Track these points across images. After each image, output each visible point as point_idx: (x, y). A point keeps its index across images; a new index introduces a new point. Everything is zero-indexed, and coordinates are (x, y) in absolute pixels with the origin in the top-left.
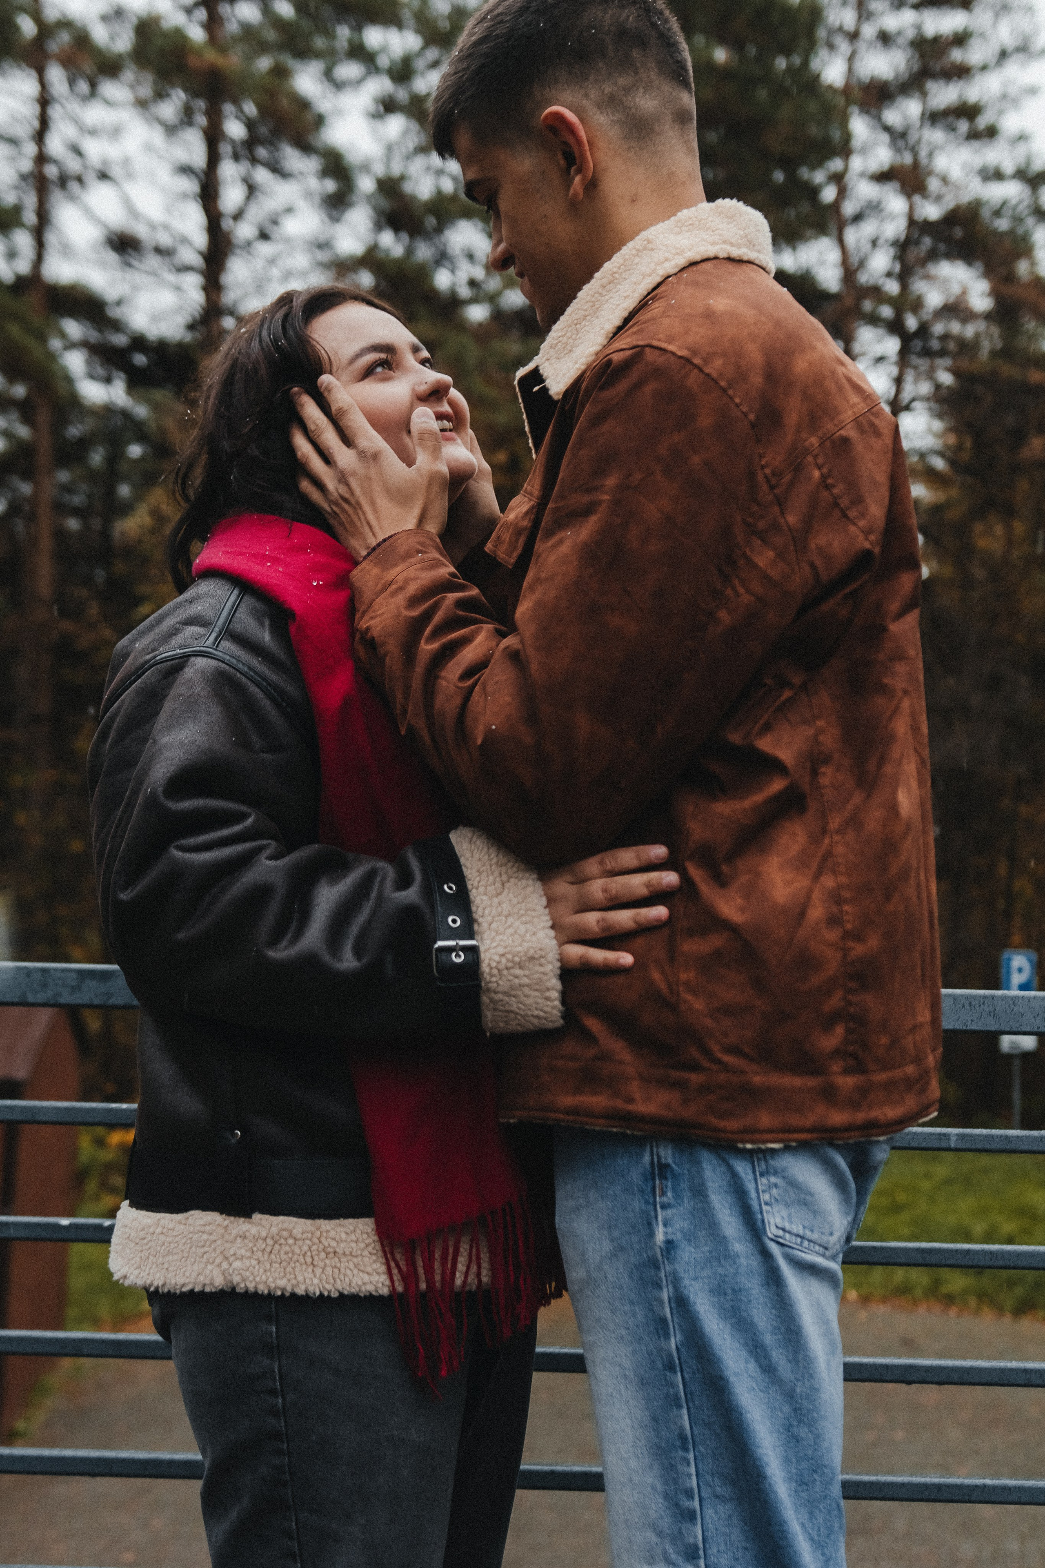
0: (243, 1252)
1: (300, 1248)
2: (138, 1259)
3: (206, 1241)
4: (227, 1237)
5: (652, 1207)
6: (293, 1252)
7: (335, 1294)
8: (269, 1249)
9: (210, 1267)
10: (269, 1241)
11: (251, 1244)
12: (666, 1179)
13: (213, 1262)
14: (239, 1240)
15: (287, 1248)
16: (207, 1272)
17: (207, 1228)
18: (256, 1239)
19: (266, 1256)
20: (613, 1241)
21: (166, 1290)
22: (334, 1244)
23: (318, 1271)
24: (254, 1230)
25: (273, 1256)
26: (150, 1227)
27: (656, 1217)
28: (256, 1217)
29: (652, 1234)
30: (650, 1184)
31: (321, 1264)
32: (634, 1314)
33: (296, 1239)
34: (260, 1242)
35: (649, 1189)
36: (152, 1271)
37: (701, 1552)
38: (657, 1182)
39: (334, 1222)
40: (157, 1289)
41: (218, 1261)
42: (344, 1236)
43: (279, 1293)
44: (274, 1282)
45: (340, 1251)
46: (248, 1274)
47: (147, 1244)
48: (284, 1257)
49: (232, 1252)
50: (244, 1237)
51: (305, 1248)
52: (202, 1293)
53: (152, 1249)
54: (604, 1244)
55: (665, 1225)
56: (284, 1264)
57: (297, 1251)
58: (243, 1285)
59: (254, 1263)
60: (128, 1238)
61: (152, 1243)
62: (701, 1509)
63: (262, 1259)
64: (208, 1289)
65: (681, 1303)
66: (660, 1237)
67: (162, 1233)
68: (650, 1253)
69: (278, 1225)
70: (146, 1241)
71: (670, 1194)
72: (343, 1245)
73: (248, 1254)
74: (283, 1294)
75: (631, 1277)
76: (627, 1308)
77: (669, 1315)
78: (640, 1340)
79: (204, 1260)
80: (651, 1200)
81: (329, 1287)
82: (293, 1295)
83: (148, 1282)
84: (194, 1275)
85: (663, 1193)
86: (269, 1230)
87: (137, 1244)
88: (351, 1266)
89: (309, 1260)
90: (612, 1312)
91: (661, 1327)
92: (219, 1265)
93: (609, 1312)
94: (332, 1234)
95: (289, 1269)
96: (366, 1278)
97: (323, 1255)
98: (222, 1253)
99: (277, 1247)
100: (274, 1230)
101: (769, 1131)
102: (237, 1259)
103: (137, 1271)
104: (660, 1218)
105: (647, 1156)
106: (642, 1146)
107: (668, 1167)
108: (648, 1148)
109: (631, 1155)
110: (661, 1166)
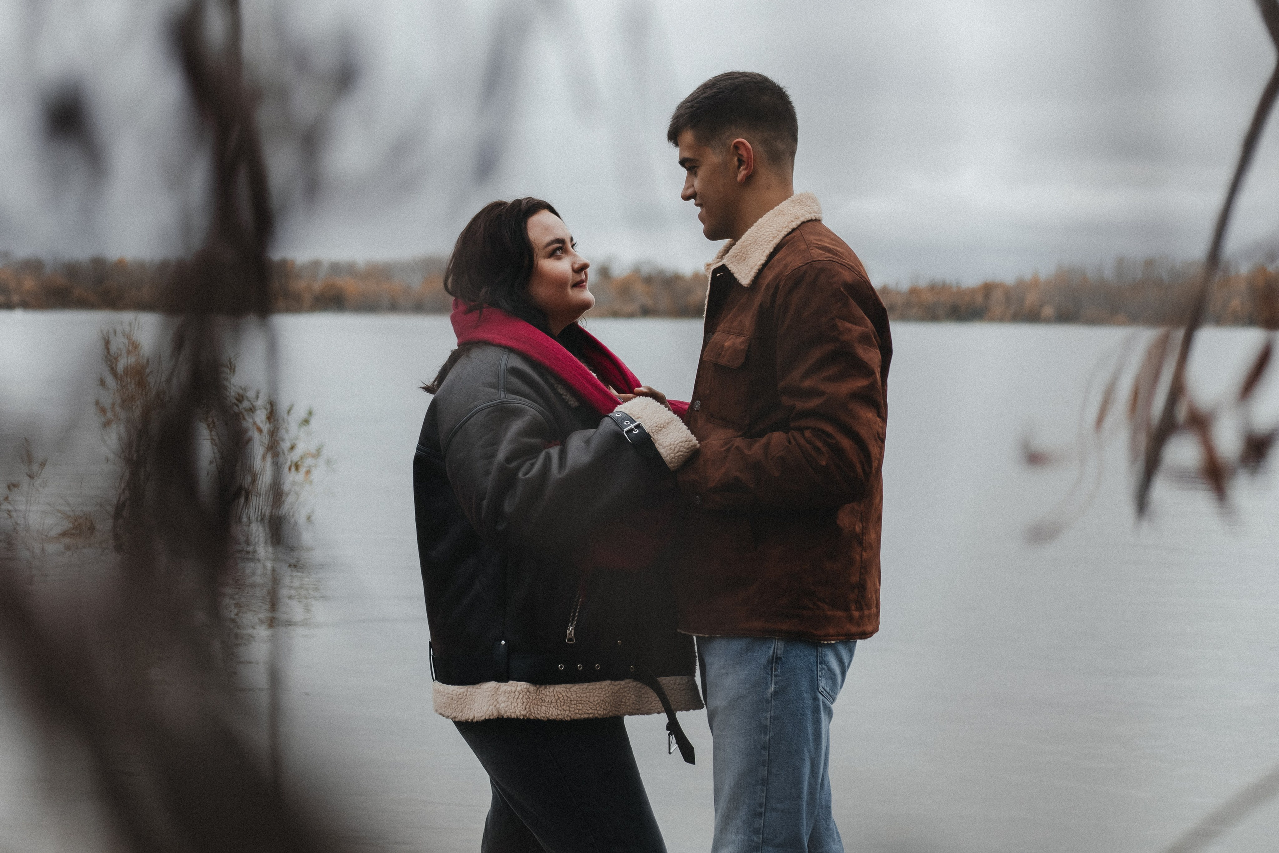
0: (505, 699)
1: (532, 696)
2: (460, 708)
3: (489, 695)
4: (498, 692)
5: (770, 676)
6: (529, 698)
7: (546, 719)
8: (516, 697)
9: (491, 707)
10: (517, 693)
11: (508, 695)
12: (778, 664)
13: (493, 704)
14: (503, 693)
15: (526, 697)
16: (490, 709)
17: (489, 689)
18: (510, 692)
19: (515, 700)
20: (746, 689)
21: (475, 720)
22: (544, 696)
23: (539, 707)
24: (510, 688)
25: (518, 700)
26: (464, 692)
27: (772, 680)
28: (510, 682)
29: (768, 687)
30: (770, 665)
31: (540, 705)
32: (750, 723)
33: (530, 693)
34: (512, 693)
35: (770, 667)
36: (468, 712)
37: (761, 831)
38: (774, 665)
39: (544, 686)
40: (472, 720)
41: (494, 704)
42: (548, 693)
43: (522, 717)
44: (520, 712)
45: (547, 700)
46: (508, 709)
47: (464, 700)
48: (524, 700)
49: (500, 699)
50: (505, 692)
51: (534, 697)
52: (489, 720)
53: (467, 702)
54: (741, 690)
55: (775, 684)
56: (524, 704)
57: (531, 698)
58: (506, 714)
59: (510, 704)
60: (452, 699)
61: (466, 700)
62: (765, 813)
63: (513, 701)
64: (491, 717)
65: (776, 719)
66: (772, 689)
67: (470, 695)
68: (765, 696)
69: (521, 685)
70: (463, 699)
71: (779, 670)
72: (548, 697)
73: (507, 700)
74: (523, 718)
75: (752, 705)
76: (747, 720)
77: (769, 725)
78: (751, 735)
79: (488, 704)
80: (770, 673)
81: (543, 715)
82: (529, 719)
83: (467, 718)
84: (485, 711)
85: (776, 670)
86: (517, 688)
87: (458, 701)
88: (552, 706)
89: (536, 702)
90: (739, 722)
91: (764, 729)
93: (737, 722)
94: (544, 691)
95: (528, 706)
97: (540, 701)
98: (496, 700)
99: (521, 696)
100: (519, 688)
101: (833, 636)
102: (502, 702)
103: (461, 714)
104: (773, 681)
105: (771, 653)
106: (769, 647)
107: (780, 658)
108: (772, 649)
109: (763, 651)
110: (777, 658)
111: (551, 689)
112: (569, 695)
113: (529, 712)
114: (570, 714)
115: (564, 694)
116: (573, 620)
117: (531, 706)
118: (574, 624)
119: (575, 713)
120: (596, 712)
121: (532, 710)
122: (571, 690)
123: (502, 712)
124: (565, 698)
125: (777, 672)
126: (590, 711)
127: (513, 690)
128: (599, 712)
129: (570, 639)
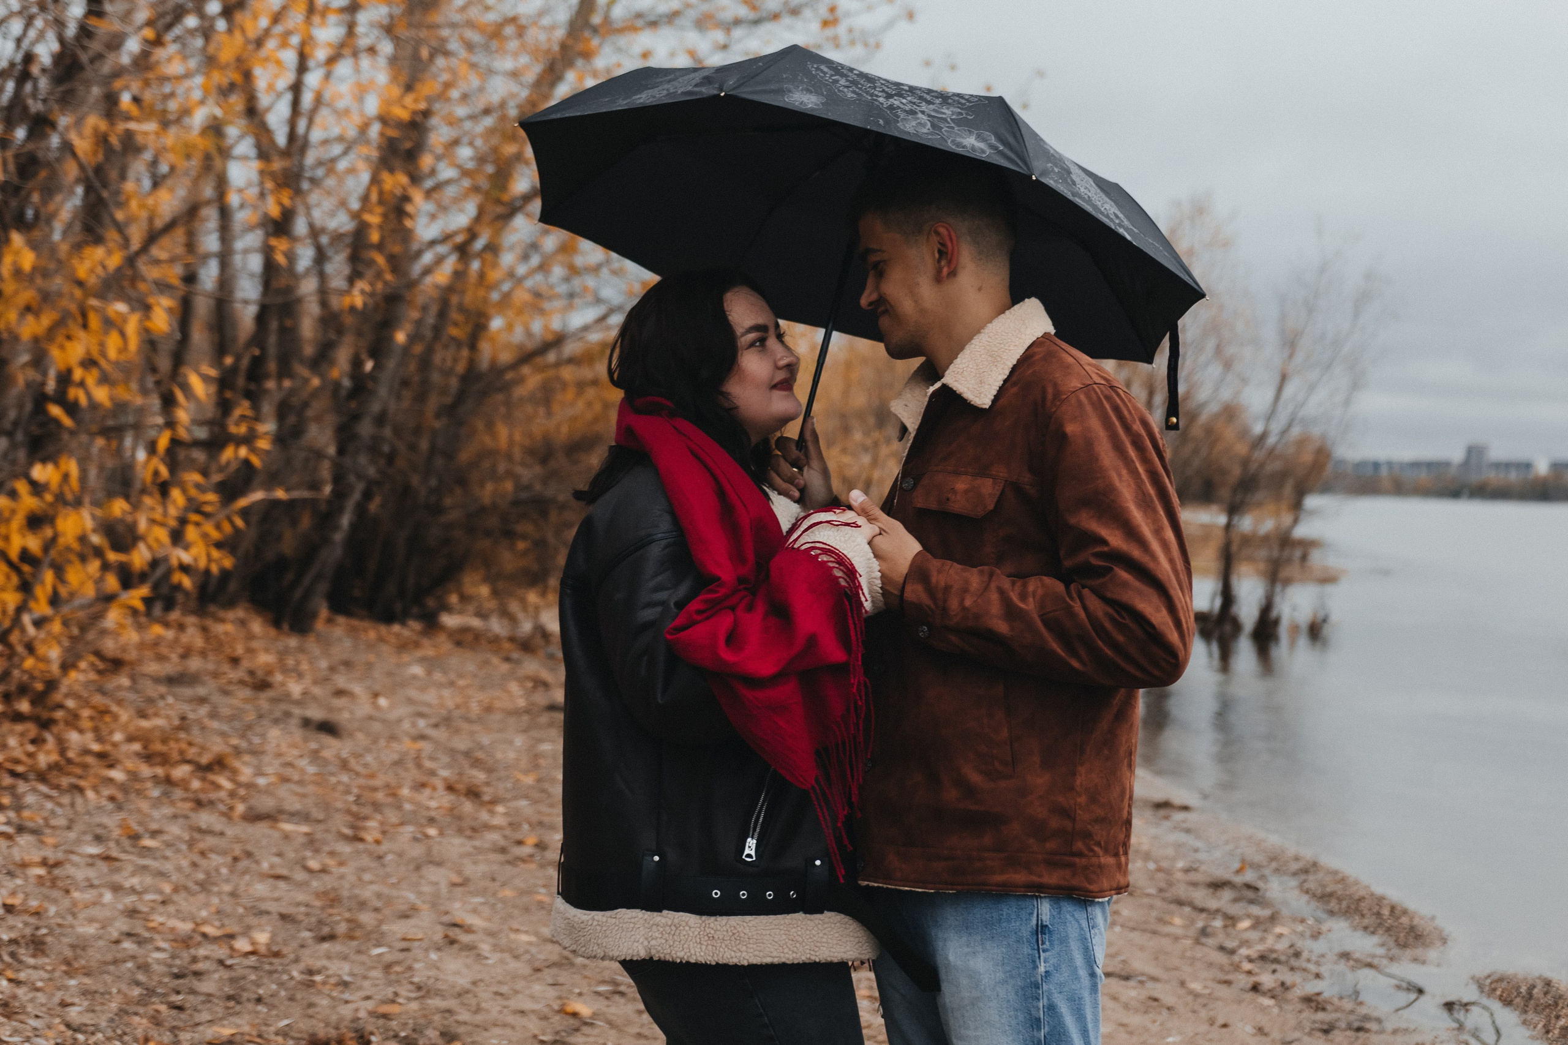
0: (657, 934)
1: (693, 933)
5: (1036, 952)
6: (688, 935)
7: (714, 963)
9: (636, 944)
10: (673, 928)
11: (661, 929)
12: (1045, 935)
14: (654, 927)
15: (684, 933)
17: (633, 920)
20: (1005, 973)
22: (712, 932)
23: (704, 947)
24: (663, 921)
25: (675, 937)
27: (1039, 957)
28: (665, 912)
29: (1036, 967)
30: (1035, 937)
31: (705, 943)
32: (1016, 1018)
33: (690, 927)
34: (667, 928)
35: (1034, 940)
38: (1040, 936)
39: (713, 918)
41: (641, 940)
42: (719, 928)
43: (679, 961)
45: (716, 937)
46: (659, 948)
48: (682, 938)
49: (650, 935)
50: (658, 925)
51: (696, 933)
53: (593, 935)
54: (998, 974)
55: (1045, 962)
56: (682, 942)
57: (691, 934)
59: (664, 941)
61: (592, 931)
63: (668, 939)
64: (635, 959)
65: (1051, 1008)
66: (1042, 969)
68: (1033, 979)
69: (679, 918)
70: (587, 930)
71: (1047, 943)
72: (718, 933)
73: (660, 936)
74: (681, 962)
75: (1017, 993)
76: (1012, 1013)
77: (1042, 1016)
78: (1019, 1032)
79: (632, 940)
80: (1036, 947)
81: (710, 958)
82: (688, 963)
84: (625, 950)
85: (1043, 943)
86: (673, 921)
87: (579, 932)
88: (723, 946)
89: (698, 940)
90: (1000, 1016)
91: (1036, 1023)
92: (642, 943)
93: (997, 1017)
94: (712, 925)
95: (686, 946)
96: (733, 954)
97: (706, 938)
98: (643, 935)
99: (678, 931)
100: (676, 921)
102: (653, 939)
104: (1042, 958)
105: (1034, 922)
106: (1031, 914)
107: (1046, 926)
108: (1035, 915)
109: (1022, 920)
110: (1042, 926)
111: (724, 922)
112: (747, 931)
113: (688, 954)
114: (747, 957)
115: (740, 930)
116: (754, 830)
117: (691, 946)
118: (756, 836)
119: (755, 956)
120: (782, 955)
121: (693, 952)
122: (750, 925)
123: (653, 952)
124: (742, 935)
125: (1045, 946)
126: (775, 954)
127: (670, 923)
128: (787, 956)
129: (749, 856)
